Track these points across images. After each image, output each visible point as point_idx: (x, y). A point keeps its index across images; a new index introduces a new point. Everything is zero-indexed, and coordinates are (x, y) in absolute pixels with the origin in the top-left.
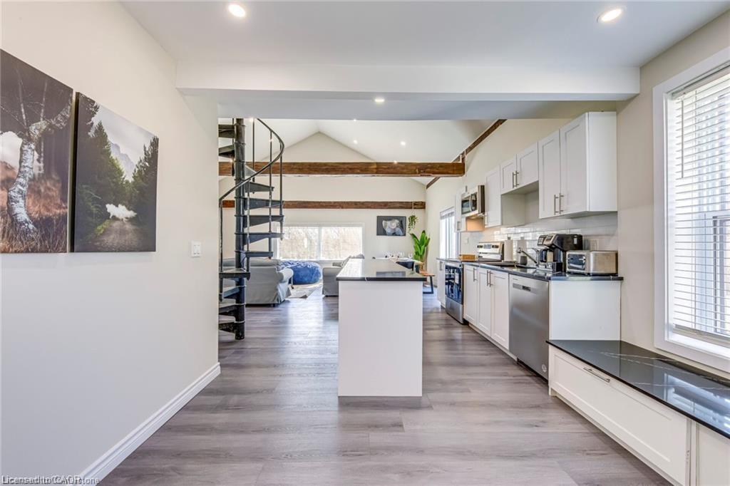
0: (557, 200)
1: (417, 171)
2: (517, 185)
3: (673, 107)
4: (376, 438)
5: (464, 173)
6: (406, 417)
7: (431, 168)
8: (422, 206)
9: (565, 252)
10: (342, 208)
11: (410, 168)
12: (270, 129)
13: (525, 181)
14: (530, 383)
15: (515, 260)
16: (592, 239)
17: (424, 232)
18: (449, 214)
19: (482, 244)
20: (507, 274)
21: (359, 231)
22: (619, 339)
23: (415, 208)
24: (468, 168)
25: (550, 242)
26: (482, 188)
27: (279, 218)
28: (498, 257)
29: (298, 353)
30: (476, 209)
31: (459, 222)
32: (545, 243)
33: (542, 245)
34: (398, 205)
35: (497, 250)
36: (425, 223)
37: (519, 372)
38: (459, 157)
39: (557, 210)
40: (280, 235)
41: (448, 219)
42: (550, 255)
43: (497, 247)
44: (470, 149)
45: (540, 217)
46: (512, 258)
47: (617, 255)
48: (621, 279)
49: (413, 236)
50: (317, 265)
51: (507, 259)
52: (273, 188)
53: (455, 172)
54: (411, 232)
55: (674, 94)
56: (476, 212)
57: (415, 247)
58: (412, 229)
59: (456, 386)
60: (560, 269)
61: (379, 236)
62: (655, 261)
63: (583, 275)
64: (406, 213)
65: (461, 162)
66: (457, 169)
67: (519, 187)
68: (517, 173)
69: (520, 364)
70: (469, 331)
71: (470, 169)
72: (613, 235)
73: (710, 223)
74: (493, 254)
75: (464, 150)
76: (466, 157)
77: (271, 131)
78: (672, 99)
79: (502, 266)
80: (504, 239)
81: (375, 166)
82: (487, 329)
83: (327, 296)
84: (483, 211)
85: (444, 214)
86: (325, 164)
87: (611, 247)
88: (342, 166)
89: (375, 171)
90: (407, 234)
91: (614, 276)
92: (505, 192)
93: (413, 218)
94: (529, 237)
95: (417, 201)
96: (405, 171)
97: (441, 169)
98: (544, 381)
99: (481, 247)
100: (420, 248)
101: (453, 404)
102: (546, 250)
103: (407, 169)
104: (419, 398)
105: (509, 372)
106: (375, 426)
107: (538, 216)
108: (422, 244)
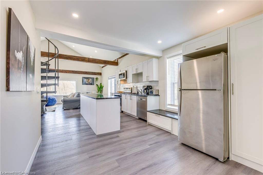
0: (147, 77)
1: (103, 63)
2: (137, 72)
3: (168, 60)
4: (114, 140)
5: (118, 65)
6: (119, 134)
7: (108, 62)
8: (100, 74)
9: (149, 90)
10: (66, 73)
11: (101, 61)
12: (48, 40)
13: (139, 72)
14: (143, 122)
15: (135, 92)
16: (154, 87)
17: (101, 84)
18: (112, 78)
19: (125, 88)
20: (136, 96)
21: (74, 82)
22: (159, 109)
23: (98, 75)
24: (119, 64)
25: (146, 88)
26: (126, 71)
27: (58, 78)
28: (130, 92)
29: (71, 128)
30: (124, 77)
31: (118, 81)
32: (145, 88)
33: (144, 88)
34: (91, 73)
35: (130, 90)
36: (101, 80)
37: (140, 121)
38: (116, 60)
39: (147, 79)
40: (58, 85)
41: (111, 80)
42: (145, 91)
43: (130, 89)
44: (120, 58)
45: (143, 81)
46: (134, 92)
47: (158, 90)
48: (159, 96)
49: (97, 85)
50: (55, 97)
51: (133, 92)
52: (50, 65)
53: (115, 64)
54: (96, 84)
55: (168, 58)
56: (125, 78)
57: (98, 89)
58: (97, 83)
59: (127, 126)
60: (148, 94)
61: (83, 85)
62: (165, 91)
63: (153, 95)
64: (95, 77)
65: (116, 61)
66: (115, 63)
67: (137, 73)
68: (137, 69)
69: (140, 119)
70: (123, 114)
71: (120, 64)
72: (157, 86)
73: (173, 84)
74: (129, 91)
75: (118, 58)
76: (119, 60)
77: (49, 41)
78: (168, 59)
79: (131, 94)
80: (132, 86)
81: (88, 59)
82: (130, 112)
83: (65, 110)
84: (127, 78)
85: (110, 78)
86: (66, 55)
87: (157, 89)
88: (74, 57)
89: (88, 61)
90: (95, 84)
91: (158, 95)
92: (133, 74)
93: (97, 79)
94: (138, 86)
95: (99, 72)
96: (99, 62)
97: (111, 63)
98: (146, 121)
99: (125, 89)
100: (100, 89)
101: (128, 130)
102: (144, 90)
103: (99, 61)
104: (120, 130)
105: (138, 121)
106: (113, 138)
107: (142, 81)
108: (100, 88)
